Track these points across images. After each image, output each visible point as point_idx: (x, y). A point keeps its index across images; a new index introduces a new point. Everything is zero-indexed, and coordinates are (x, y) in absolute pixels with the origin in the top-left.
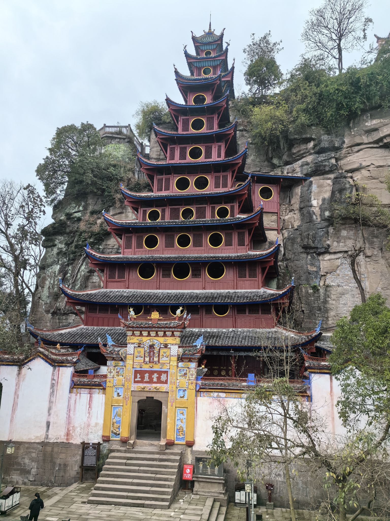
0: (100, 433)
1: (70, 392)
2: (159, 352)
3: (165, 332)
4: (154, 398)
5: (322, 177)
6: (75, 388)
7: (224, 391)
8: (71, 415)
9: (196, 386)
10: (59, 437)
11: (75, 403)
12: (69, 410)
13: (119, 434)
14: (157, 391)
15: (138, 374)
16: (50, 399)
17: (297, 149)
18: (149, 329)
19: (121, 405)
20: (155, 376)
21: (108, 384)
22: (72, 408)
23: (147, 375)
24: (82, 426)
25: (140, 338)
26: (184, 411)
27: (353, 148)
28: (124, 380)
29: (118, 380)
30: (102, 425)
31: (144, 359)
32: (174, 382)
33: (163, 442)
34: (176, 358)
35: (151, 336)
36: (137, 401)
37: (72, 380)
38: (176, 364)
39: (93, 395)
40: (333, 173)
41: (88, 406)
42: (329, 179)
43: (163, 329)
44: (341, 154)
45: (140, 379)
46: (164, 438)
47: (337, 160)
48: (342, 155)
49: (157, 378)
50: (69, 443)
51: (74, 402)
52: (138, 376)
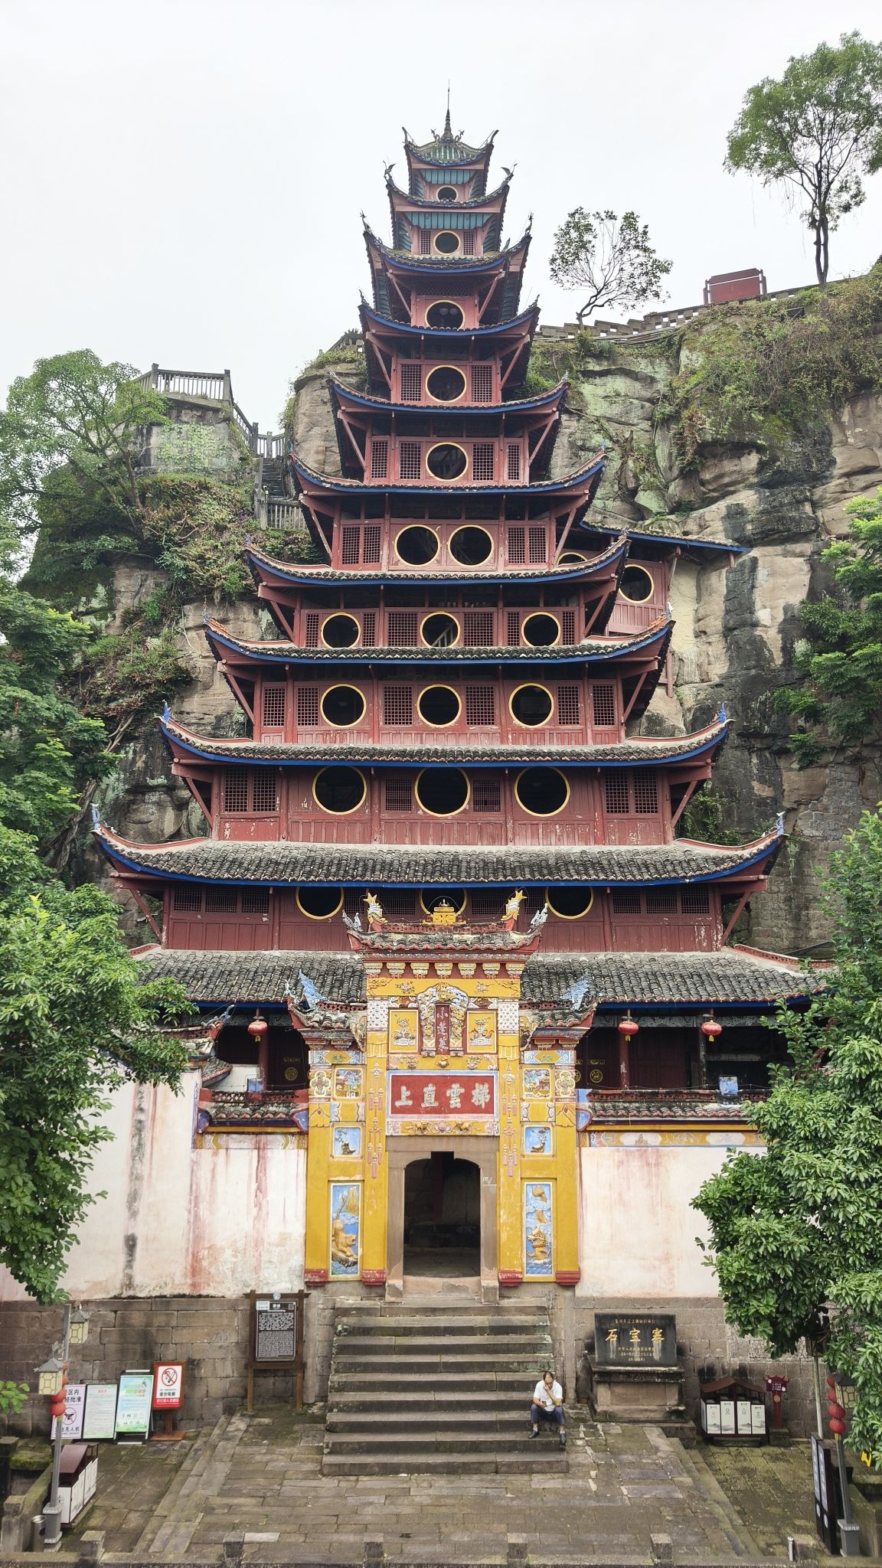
0: (297, 1260)
1: (196, 1145)
2: (465, 1021)
3: (479, 965)
4: (456, 1156)
5: (779, 549)
6: (212, 1133)
7: (657, 1127)
8: (203, 1212)
9: (577, 1116)
10: (168, 1280)
11: (213, 1176)
12: (195, 1200)
13: (355, 1263)
14: (464, 1136)
15: (404, 1088)
16: (133, 1167)
17: (715, 472)
18: (433, 956)
19: (358, 1177)
20: (455, 1092)
21: (314, 1119)
22: (204, 1190)
23: (430, 1090)
24: (240, 1245)
25: (405, 981)
26: (546, 1189)
27: (853, 478)
28: (362, 1104)
29: (345, 1106)
30: (301, 1240)
31: (421, 1043)
32: (514, 1108)
33: (489, 1279)
34: (515, 1040)
35: (438, 977)
36: (405, 1164)
37: (200, 1110)
38: (516, 1057)
39: (269, 1153)
40: (808, 541)
41: (254, 1186)
42: (801, 555)
43: (475, 956)
44: (825, 491)
45: (410, 1103)
46: (490, 1268)
47: (815, 505)
48: (828, 496)
49: (461, 1096)
50: (200, 1296)
51: (209, 1175)
52: (405, 1092)
